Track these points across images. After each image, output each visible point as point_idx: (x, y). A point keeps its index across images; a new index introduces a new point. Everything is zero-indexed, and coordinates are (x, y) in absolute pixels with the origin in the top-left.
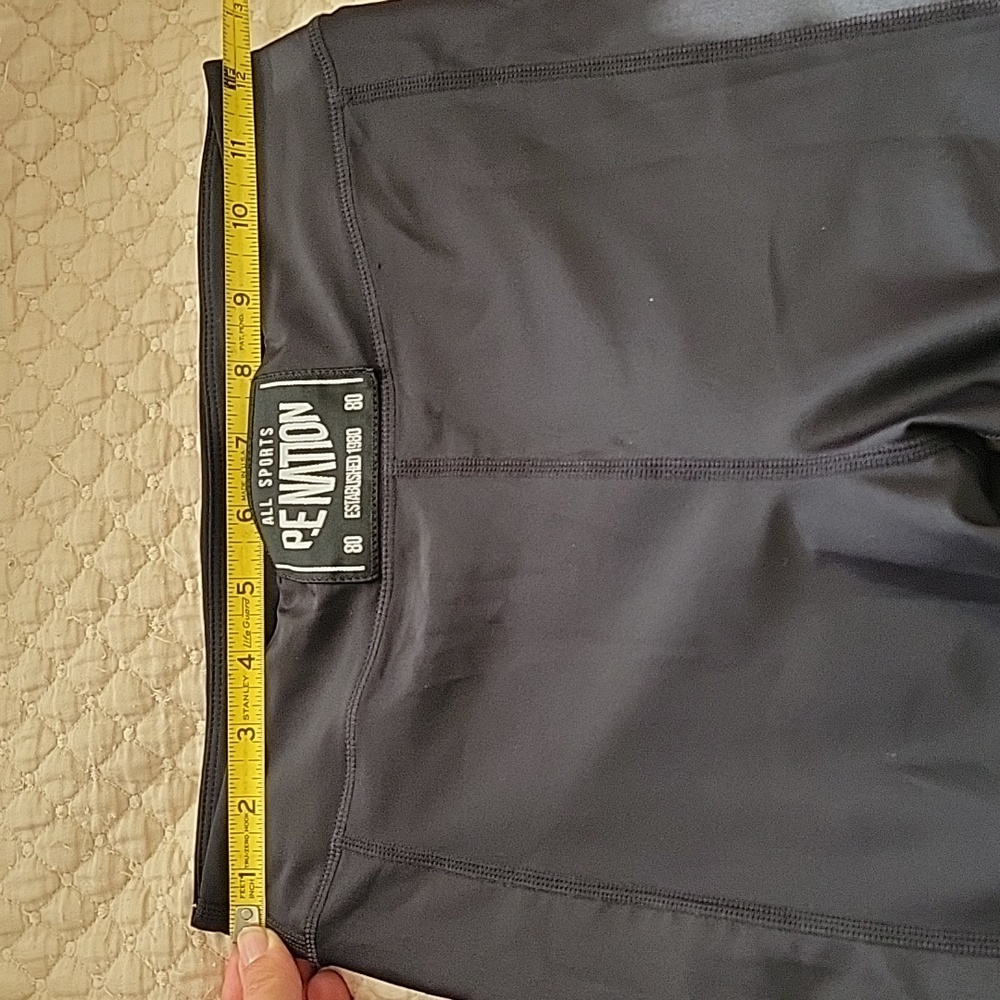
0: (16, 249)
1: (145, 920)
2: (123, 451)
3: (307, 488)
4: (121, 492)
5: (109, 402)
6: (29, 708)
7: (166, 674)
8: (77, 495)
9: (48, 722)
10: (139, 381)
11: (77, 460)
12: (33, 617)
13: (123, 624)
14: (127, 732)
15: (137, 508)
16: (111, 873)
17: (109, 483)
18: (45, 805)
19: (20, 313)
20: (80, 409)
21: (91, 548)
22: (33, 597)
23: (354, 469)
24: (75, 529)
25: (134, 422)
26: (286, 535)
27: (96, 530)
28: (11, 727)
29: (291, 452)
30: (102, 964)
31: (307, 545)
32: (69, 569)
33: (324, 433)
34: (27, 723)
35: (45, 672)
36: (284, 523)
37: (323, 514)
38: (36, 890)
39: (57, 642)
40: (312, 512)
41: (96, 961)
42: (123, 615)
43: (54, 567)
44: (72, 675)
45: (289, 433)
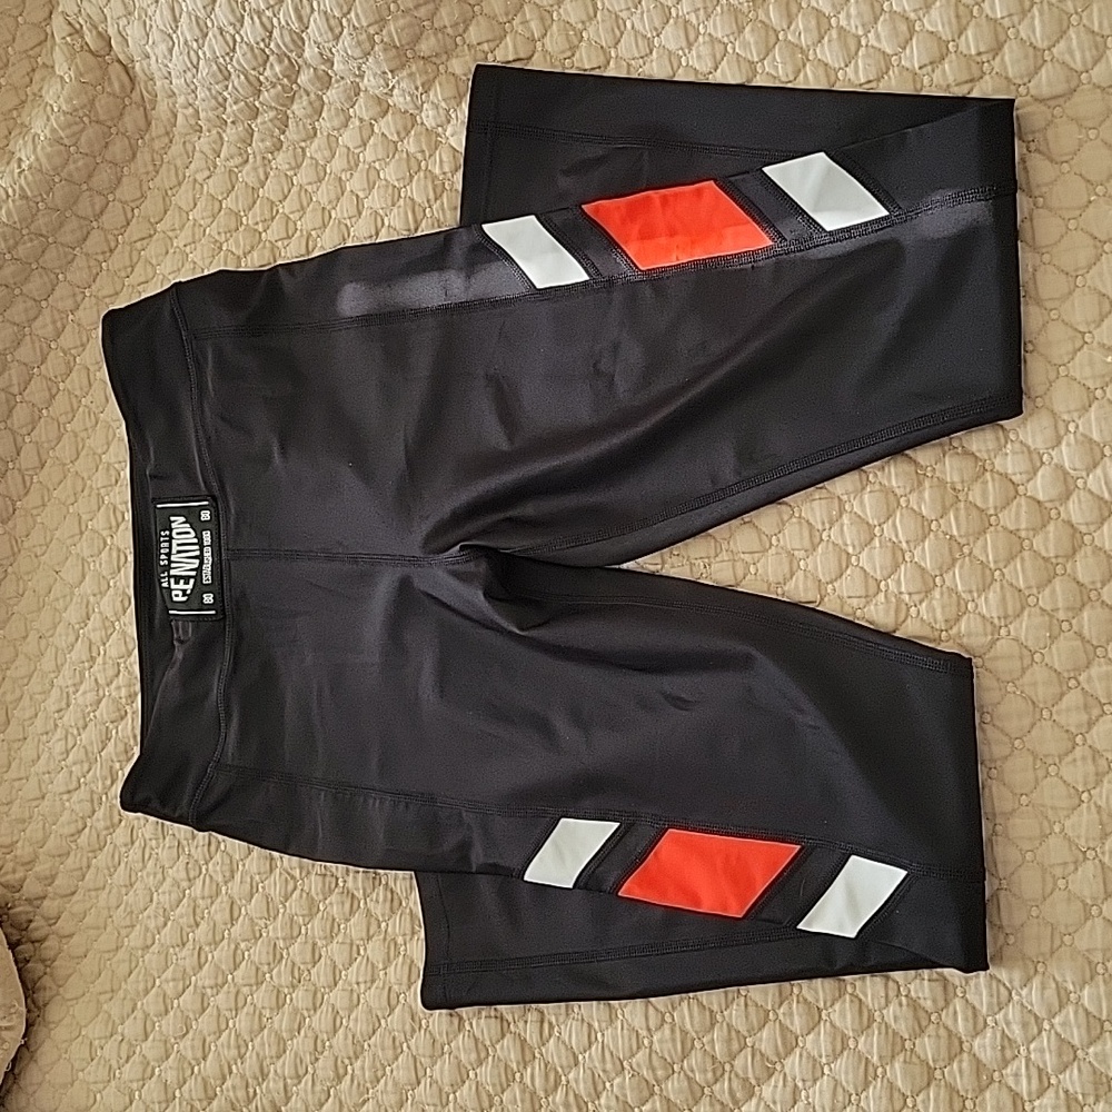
0: (19, 446)
1: (133, 843)
2: (95, 566)
3: (184, 565)
4: (96, 591)
5: (84, 536)
6: (59, 722)
7: (130, 696)
8: (72, 593)
9: (70, 730)
10: (99, 523)
11: (70, 573)
12: (55, 668)
13: (104, 670)
14: (114, 732)
15: (106, 598)
16: (111, 817)
17: (88, 586)
18: (74, 778)
19: (28, 484)
20: (69, 542)
21: (83, 625)
22: (53, 656)
23: (208, 554)
24: (73, 615)
25: (98, 547)
26: (174, 593)
27: (84, 615)
28: (50, 734)
29: (179, 545)
30: (112, 870)
31: (185, 599)
32: (72, 638)
33: (193, 534)
34: (59, 730)
35: (65, 701)
36: (173, 586)
37: (192, 581)
38: (72, 829)
39: (70, 682)
40: (187, 579)
41: (108, 869)
42: (104, 664)
43: (64, 638)
44: (80, 701)
45: (178, 534)
